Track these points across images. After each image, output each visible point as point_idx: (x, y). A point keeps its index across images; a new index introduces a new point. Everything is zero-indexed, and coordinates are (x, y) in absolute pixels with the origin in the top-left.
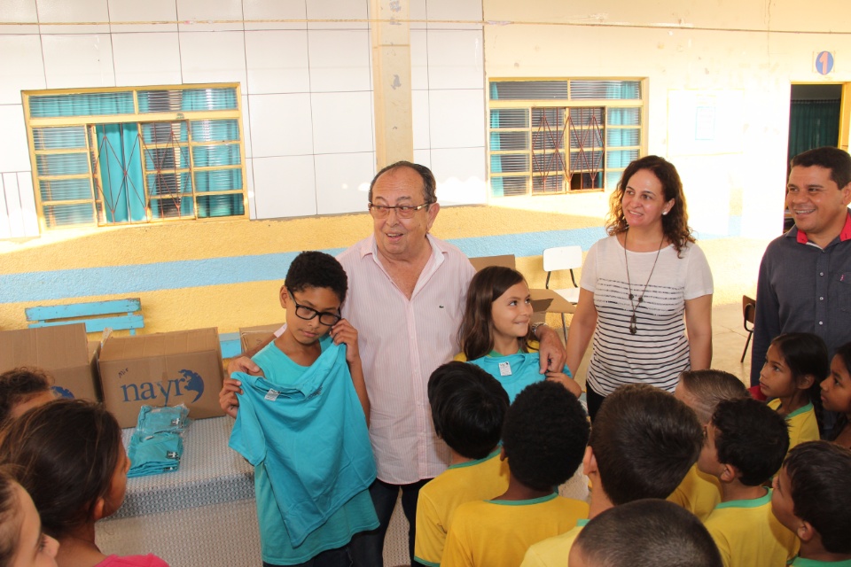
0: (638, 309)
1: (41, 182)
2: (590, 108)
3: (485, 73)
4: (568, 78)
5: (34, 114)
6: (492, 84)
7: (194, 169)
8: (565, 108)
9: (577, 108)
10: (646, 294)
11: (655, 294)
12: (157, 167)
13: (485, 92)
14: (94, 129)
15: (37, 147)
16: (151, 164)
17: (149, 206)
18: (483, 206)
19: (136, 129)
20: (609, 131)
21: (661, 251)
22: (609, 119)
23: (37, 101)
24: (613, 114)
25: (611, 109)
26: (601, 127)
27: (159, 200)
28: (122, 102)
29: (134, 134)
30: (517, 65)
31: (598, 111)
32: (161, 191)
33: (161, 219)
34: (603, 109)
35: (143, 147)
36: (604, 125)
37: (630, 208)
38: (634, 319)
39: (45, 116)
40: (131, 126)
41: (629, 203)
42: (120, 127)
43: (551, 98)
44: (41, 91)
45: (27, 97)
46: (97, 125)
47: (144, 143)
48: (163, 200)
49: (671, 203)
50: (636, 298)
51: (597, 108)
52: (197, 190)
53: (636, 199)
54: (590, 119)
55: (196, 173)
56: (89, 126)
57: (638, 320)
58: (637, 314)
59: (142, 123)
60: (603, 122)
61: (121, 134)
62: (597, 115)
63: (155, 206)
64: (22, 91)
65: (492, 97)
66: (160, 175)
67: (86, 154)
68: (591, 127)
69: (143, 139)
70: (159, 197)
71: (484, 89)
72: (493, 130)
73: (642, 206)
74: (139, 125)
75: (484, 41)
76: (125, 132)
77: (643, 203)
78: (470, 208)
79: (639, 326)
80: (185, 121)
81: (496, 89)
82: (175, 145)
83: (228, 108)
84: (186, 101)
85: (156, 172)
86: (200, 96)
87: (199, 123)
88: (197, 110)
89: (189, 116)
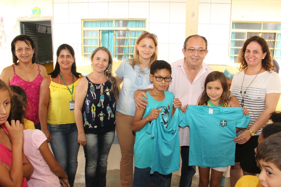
0: (244, 97)
1: (84, 47)
2: (270, 33)
3: (231, 19)
4: (262, 22)
5: (84, 26)
6: (233, 23)
7: (130, 46)
8: (260, 33)
9: (265, 33)
10: (247, 91)
11: (252, 91)
12: (119, 45)
13: (230, 26)
14: (101, 32)
15: (84, 36)
16: (117, 44)
17: (115, 56)
18: (226, 65)
19: (113, 32)
20: (277, 42)
21: (258, 75)
22: (277, 37)
23: (85, 22)
24: (279, 36)
25: (278, 34)
26: (273, 40)
27: (118, 55)
28: (110, 24)
29: (112, 34)
30: (243, 16)
31: (273, 34)
32: (119, 52)
33: (119, 61)
34: (275, 34)
35: (115, 38)
36: (275, 40)
37: (249, 58)
38: (243, 101)
39: (87, 27)
40: (112, 31)
41: (248, 56)
42: (109, 32)
43: (255, 29)
44: (87, 19)
45: (83, 21)
46: (102, 30)
47: (116, 37)
48: (120, 55)
49: (265, 54)
50: (243, 92)
51: (273, 33)
52: (130, 53)
53: (251, 53)
54: (270, 37)
55: (131, 47)
56: (100, 31)
57: (245, 102)
58: (244, 99)
59: (115, 30)
60: (275, 39)
61: (109, 34)
62: (273, 36)
63: (117, 56)
64: (82, 19)
65: (233, 28)
66: (119, 47)
67: (98, 39)
68: (270, 40)
69: (115, 35)
70: (118, 54)
71: (230, 25)
72: (232, 39)
73: (254, 56)
74: (115, 31)
75: (231, 8)
76: (110, 33)
77: (254, 55)
78: (221, 66)
79: (245, 104)
80: (129, 30)
81: (234, 25)
82: (125, 38)
83: (142, 27)
84: (129, 24)
85: (118, 46)
86: (134, 23)
87: (133, 31)
88: (133, 27)
89: (130, 29)
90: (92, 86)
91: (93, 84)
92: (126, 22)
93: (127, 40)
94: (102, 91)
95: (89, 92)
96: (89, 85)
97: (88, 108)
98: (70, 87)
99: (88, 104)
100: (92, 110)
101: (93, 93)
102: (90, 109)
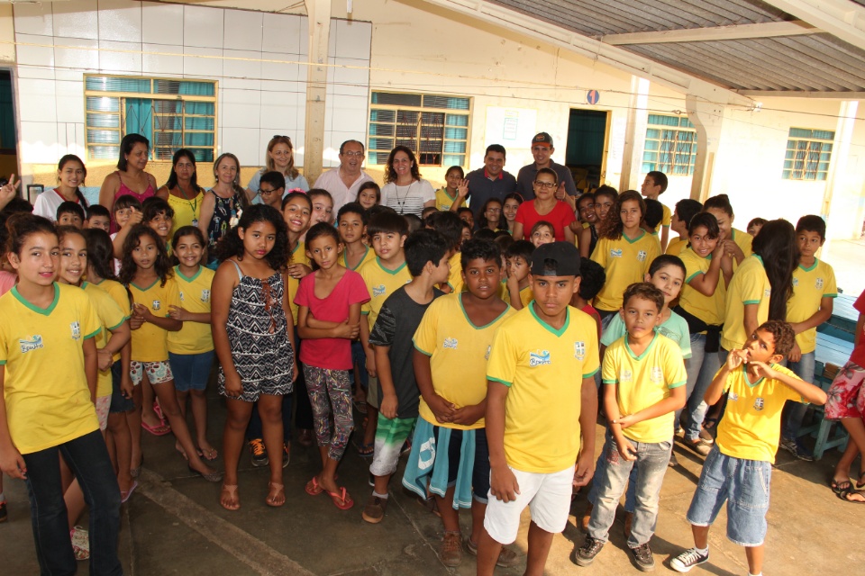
1: (88, 130)
2: (435, 113)
3: (369, 87)
4: (422, 94)
5: (88, 88)
6: (373, 93)
7: (185, 131)
8: (419, 112)
9: (427, 113)
12: (162, 128)
14: (124, 101)
15: (88, 108)
16: (158, 126)
17: (155, 151)
19: (150, 103)
20: (447, 129)
22: (448, 121)
24: (451, 118)
25: (449, 115)
26: (441, 126)
27: (160, 149)
28: (143, 86)
29: (148, 106)
30: (390, 82)
32: (162, 143)
33: (160, 161)
34: (443, 114)
35: (154, 115)
36: (444, 126)
40: (147, 101)
42: (139, 101)
43: (410, 105)
44: (95, 75)
45: (85, 78)
46: (126, 98)
47: (155, 113)
48: (163, 149)
51: (439, 113)
54: (434, 120)
55: (185, 133)
56: (122, 98)
58: (403, 210)
60: (443, 123)
61: (140, 105)
62: (439, 118)
63: (158, 151)
64: (83, 74)
65: (372, 102)
66: (163, 133)
67: (118, 115)
68: (435, 125)
69: (154, 109)
70: (161, 147)
71: (368, 97)
72: (372, 122)
74: (153, 101)
75: (370, 67)
76: (143, 104)
80: (181, 101)
81: (376, 97)
82: (175, 115)
83: (208, 95)
84: (182, 89)
85: (160, 131)
86: (192, 86)
87: (189, 102)
88: (189, 94)
89: (185, 98)
90: (220, 201)
91: (222, 199)
92: (174, 86)
93: (178, 117)
94: (231, 206)
95: (217, 209)
96: (217, 200)
97: (217, 226)
98: (193, 201)
99: (217, 221)
100: (222, 228)
101: (222, 209)
102: (220, 227)
